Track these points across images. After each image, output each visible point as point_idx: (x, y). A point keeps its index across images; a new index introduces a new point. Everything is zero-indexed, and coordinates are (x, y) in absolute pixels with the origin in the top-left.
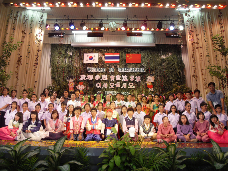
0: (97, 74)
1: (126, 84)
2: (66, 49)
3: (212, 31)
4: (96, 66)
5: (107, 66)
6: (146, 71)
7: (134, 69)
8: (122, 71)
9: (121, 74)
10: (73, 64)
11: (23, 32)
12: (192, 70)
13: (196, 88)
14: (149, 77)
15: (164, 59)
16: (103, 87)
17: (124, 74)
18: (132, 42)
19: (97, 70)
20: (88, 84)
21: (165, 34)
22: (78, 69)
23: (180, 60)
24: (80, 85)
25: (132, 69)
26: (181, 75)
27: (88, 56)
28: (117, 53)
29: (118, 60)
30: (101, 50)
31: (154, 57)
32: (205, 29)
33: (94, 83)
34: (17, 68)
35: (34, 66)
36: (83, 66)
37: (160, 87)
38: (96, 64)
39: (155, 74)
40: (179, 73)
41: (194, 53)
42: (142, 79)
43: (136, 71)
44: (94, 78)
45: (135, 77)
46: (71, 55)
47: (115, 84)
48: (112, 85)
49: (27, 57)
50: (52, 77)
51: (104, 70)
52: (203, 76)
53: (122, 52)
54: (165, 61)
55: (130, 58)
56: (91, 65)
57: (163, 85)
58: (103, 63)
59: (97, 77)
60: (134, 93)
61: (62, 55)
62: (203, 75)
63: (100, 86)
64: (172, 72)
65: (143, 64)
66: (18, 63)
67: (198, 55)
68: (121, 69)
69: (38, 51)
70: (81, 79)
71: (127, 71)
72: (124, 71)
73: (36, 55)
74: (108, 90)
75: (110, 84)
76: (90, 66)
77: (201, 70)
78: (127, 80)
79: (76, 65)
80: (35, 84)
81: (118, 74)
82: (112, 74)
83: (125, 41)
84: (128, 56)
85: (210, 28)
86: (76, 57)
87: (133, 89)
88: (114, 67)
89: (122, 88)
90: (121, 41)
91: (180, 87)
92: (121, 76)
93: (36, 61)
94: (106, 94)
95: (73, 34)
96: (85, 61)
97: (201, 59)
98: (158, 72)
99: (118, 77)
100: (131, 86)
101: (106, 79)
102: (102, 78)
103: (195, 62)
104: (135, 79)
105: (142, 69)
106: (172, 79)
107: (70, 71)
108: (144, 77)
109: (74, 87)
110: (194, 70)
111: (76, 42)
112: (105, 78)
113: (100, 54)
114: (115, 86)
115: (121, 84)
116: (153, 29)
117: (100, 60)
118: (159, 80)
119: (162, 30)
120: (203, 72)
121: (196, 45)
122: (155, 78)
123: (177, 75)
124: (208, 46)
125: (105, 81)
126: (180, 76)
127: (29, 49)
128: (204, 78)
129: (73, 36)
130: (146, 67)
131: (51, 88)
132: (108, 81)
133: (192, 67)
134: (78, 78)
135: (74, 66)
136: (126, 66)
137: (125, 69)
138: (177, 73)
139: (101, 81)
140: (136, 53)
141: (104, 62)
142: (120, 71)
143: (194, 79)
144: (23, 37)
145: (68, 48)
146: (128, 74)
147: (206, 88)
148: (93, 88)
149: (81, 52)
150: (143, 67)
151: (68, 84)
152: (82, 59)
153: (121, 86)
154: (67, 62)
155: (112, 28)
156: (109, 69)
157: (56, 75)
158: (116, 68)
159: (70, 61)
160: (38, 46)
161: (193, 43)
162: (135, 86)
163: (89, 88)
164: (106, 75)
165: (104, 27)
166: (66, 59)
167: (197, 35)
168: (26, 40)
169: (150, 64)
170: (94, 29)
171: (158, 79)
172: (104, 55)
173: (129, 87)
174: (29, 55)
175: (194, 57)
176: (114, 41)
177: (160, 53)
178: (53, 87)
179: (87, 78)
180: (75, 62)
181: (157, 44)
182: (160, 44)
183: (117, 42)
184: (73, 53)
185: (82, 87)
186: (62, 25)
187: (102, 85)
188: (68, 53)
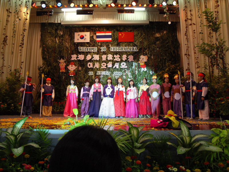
0: (88, 54)
1: (118, 63)
2: (57, 28)
3: (207, 6)
4: (88, 45)
5: (99, 45)
6: (139, 50)
7: (127, 48)
8: (114, 50)
9: (112, 54)
10: (64, 44)
11: (7, 10)
12: (185, 48)
13: (188, 67)
14: (142, 57)
15: (158, 37)
16: (94, 68)
17: (116, 53)
18: (125, 19)
19: (88, 50)
20: (79, 64)
21: (159, 10)
22: (69, 49)
23: (175, 38)
24: (71, 65)
25: (125, 48)
26: (176, 54)
27: (79, 35)
28: (109, 31)
29: (110, 39)
30: (92, 28)
31: (147, 35)
32: (199, 4)
33: (85, 63)
34: (2, 48)
35: (21, 46)
36: (74, 45)
37: (153, 66)
38: (88, 43)
39: (148, 53)
40: (174, 51)
41: (187, 30)
42: (134, 59)
43: (129, 50)
44: (85, 57)
45: (127, 56)
46: (62, 34)
47: (107, 64)
48: (104, 65)
49: (12, 36)
50: (43, 57)
51: (96, 49)
52: (196, 55)
53: (115, 30)
54: (159, 40)
55: (123, 36)
56: (82, 44)
57: (157, 64)
58: (94, 42)
59: (89, 57)
60: (126, 73)
61: (52, 34)
62: (195, 53)
63: (91, 66)
64: (167, 50)
65: (135, 43)
66: (4, 44)
67: (192, 32)
68: (113, 49)
69: (24, 30)
70: (72, 59)
71: (119, 50)
72: (117, 50)
73: (22, 35)
74: (100, 70)
75: (102, 64)
76: (82, 46)
77: (194, 49)
78: (119, 60)
79: (67, 45)
80: (22, 65)
81: (110, 54)
82: (104, 53)
83: (117, 19)
84: (120, 35)
85: (205, 3)
86: (67, 37)
87: (126, 69)
88: (106, 46)
89: (114, 67)
90: (113, 19)
91: (173, 66)
92: (113, 55)
93: (22, 41)
94: (98, 74)
95: (63, 12)
96: (76, 41)
97: (194, 36)
98: (151, 51)
99: (110, 57)
100: (124, 65)
101: (98, 59)
102: (93, 57)
103: (188, 40)
104: (128, 59)
105: (135, 48)
106: (165, 58)
107: (61, 51)
108: (137, 57)
109: (65, 68)
110: (187, 48)
111: (67, 20)
112: (96, 57)
113: (91, 33)
114: (107, 66)
115: (112, 64)
116: (145, 5)
117: (92, 39)
118: (152, 60)
119: (156, 5)
120: (195, 51)
121: (189, 21)
122: (148, 57)
123: (172, 54)
124: (202, 23)
125: (97, 61)
126: (174, 55)
127: (15, 29)
128: (196, 57)
129: (63, 14)
130: (139, 46)
131: (41, 69)
132: (100, 61)
133: (185, 45)
134: (69, 59)
135: (65, 45)
136: (118, 45)
137: (117, 48)
138: (171, 52)
139: (92, 61)
140: (129, 31)
141: (96, 41)
142: (112, 50)
143: (186, 58)
144: (8, 16)
145: (58, 27)
146: (121, 54)
147: (198, 67)
148: (84, 68)
149: (71, 30)
150: (136, 46)
151: (59, 64)
152: (72, 38)
153: (113, 66)
154: (57, 42)
155: (101, 4)
156: (101, 48)
157: (46, 56)
158: (108, 48)
159: (61, 41)
160: (24, 25)
161: (187, 20)
162: (127, 66)
163: (80, 68)
164: (97, 54)
165: (93, 4)
166: (57, 39)
167: (190, 11)
168: (12, 19)
169: (143, 43)
170: (84, 6)
171: (151, 58)
172: (95, 34)
173: (121, 67)
174: (15, 35)
175: (187, 35)
176: (106, 19)
177: (155, 31)
178: (43, 68)
179: (78, 58)
180: (66, 42)
181: (150, 21)
182: (154, 21)
183: (109, 20)
184: (63, 32)
185: (73, 67)
186: (49, 3)
187: (94, 65)
188: (58, 32)
